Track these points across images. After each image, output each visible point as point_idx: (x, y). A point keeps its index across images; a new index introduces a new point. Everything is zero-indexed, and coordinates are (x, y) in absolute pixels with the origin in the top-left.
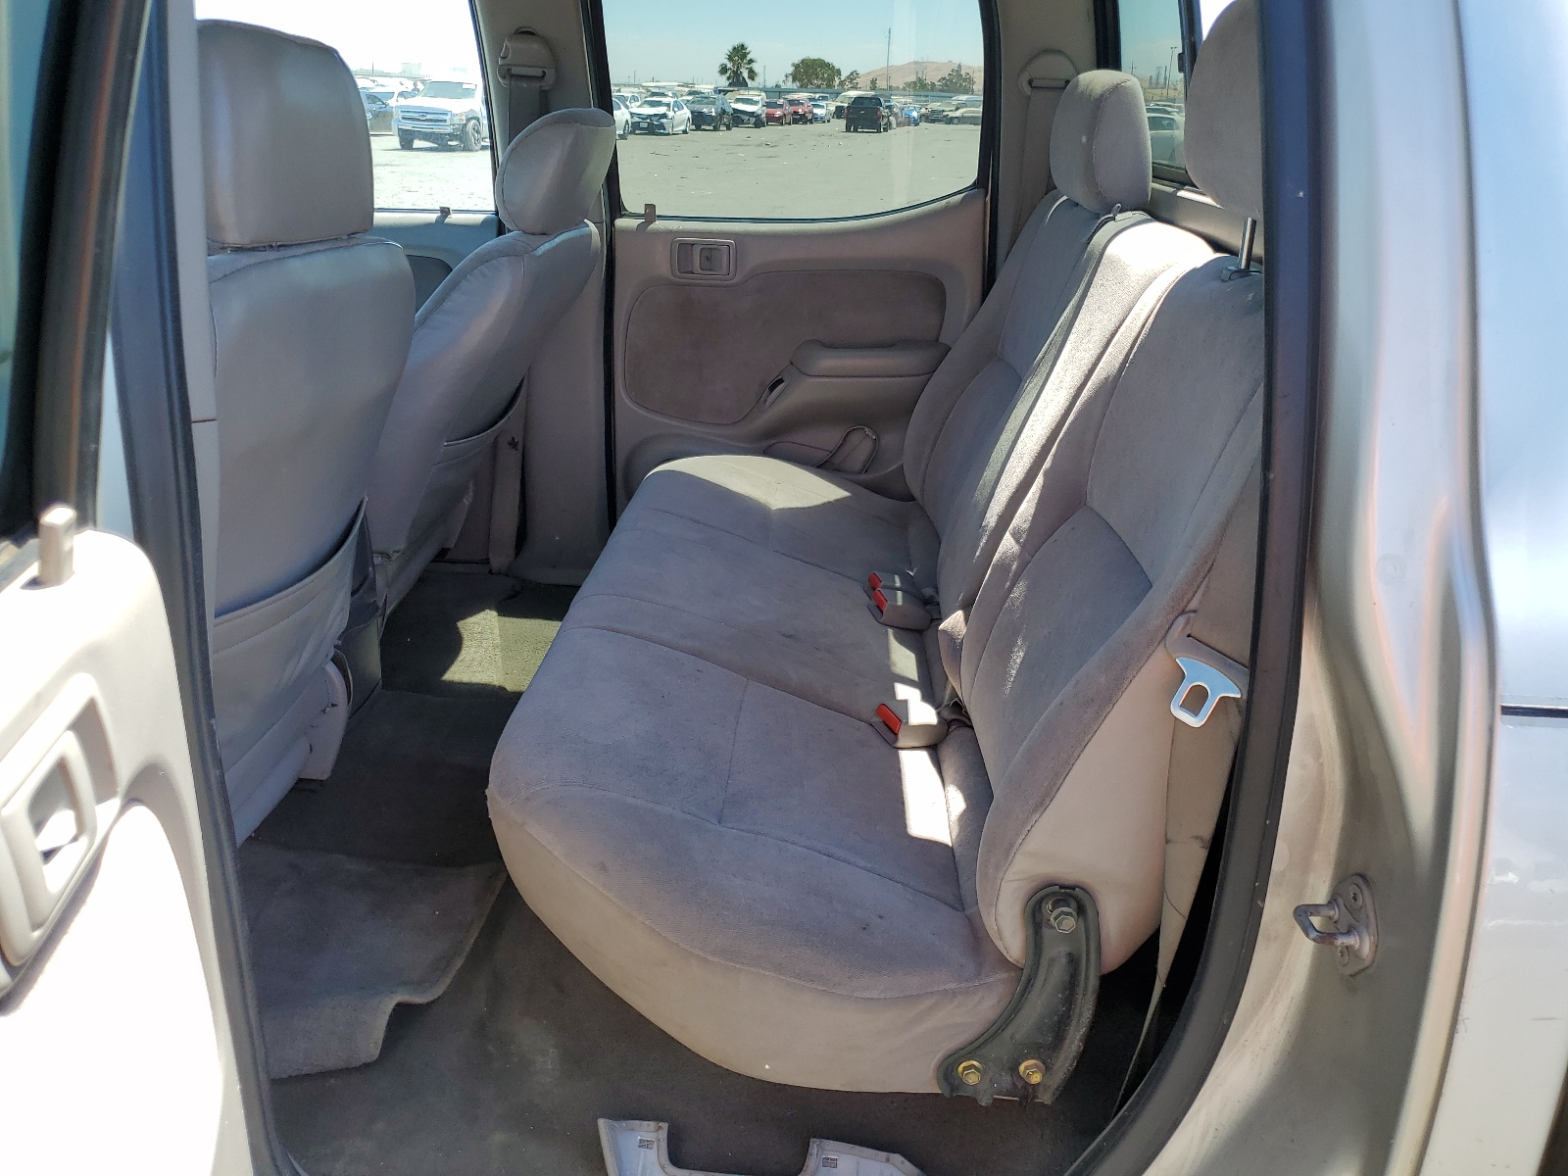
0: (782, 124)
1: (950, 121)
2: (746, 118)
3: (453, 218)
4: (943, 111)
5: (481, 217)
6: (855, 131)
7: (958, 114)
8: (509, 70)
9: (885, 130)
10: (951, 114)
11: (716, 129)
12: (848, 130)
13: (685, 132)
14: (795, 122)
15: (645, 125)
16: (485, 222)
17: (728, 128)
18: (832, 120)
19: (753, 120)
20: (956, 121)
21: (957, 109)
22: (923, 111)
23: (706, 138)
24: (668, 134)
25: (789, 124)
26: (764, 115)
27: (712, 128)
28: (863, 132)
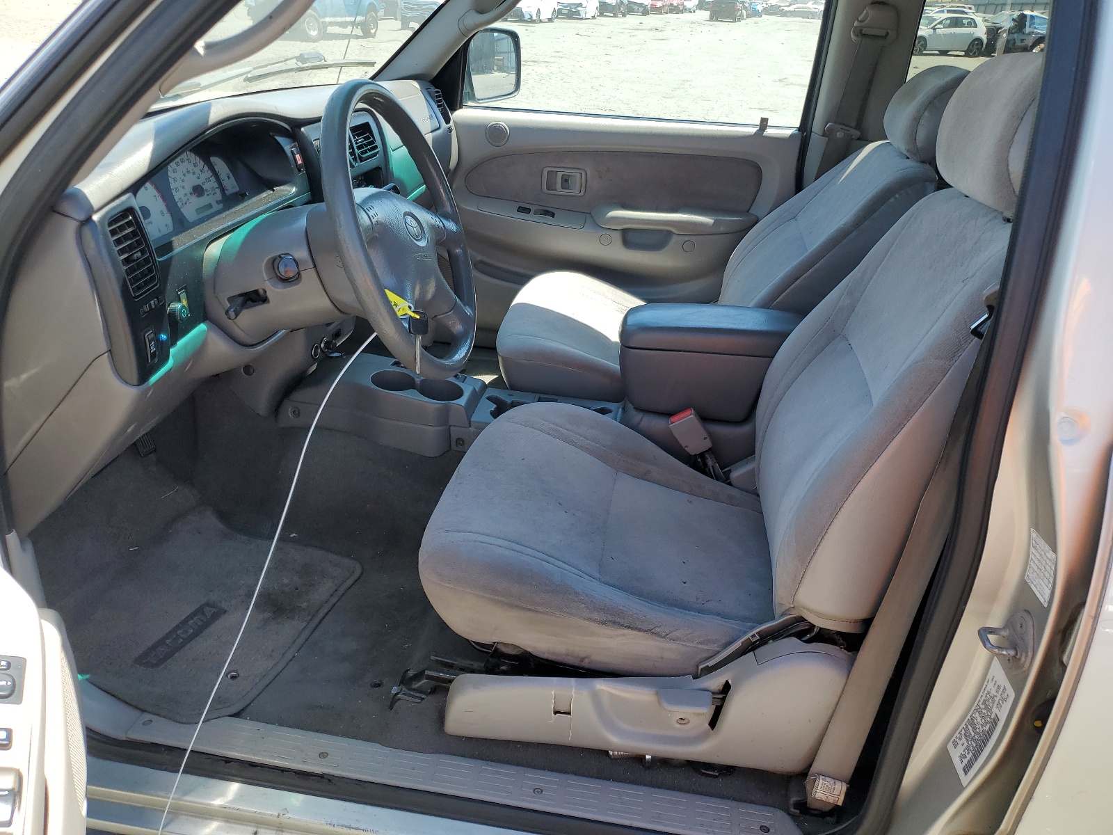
0: (661, 13)
1: (784, 14)
2: (636, 8)
3: (769, 132)
4: (780, 6)
5: (789, 132)
6: (717, 20)
7: (791, 8)
8: (862, 30)
9: (739, 21)
10: (786, 9)
11: (615, 16)
12: (711, 19)
13: (594, 17)
14: (671, 11)
15: (566, 12)
16: (792, 136)
17: (624, 15)
18: (697, 11)
19: (641, 9)
20: (789, 14)
21: (790, 6)
22: (765, 5)
23: (609, 22)
24: (582, 19)
25: (666, 13)
26: (649, 6)
27: (612, 15)
28: (722, 21)
